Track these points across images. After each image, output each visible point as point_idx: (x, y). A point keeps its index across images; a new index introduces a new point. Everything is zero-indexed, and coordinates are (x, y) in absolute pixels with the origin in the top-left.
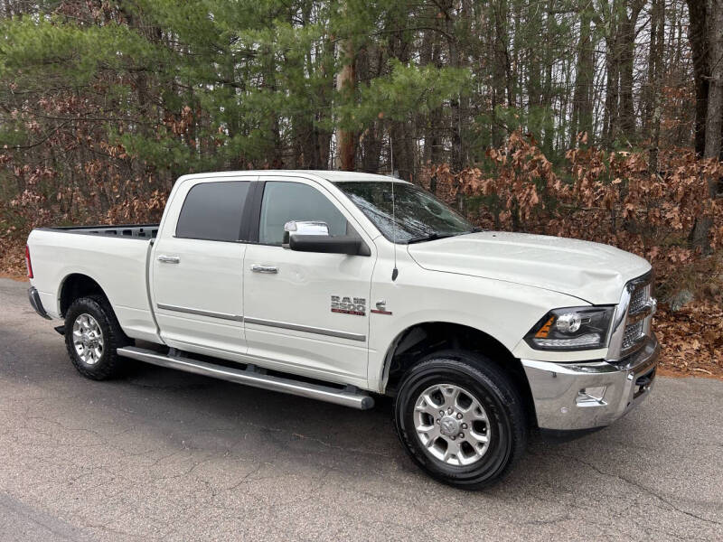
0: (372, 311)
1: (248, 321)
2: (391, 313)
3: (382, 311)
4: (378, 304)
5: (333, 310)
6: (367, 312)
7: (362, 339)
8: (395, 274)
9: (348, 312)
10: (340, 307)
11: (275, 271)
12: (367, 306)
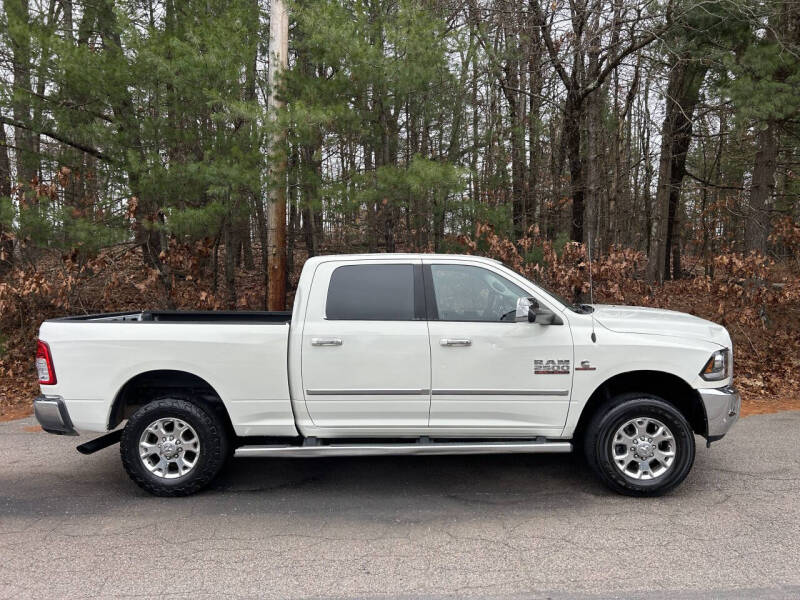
0: (577, 369)
1: (435, 393)
2: (595, 369)
3: (586, 368)
4: (583, 363)
5: (537, 373)
6: (571, 370)
7: (564, 394)
8: (594, 338)
9: (553, 373)
10: (542, 369)
11: (468, 344)
12: (571, 365)
